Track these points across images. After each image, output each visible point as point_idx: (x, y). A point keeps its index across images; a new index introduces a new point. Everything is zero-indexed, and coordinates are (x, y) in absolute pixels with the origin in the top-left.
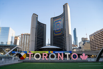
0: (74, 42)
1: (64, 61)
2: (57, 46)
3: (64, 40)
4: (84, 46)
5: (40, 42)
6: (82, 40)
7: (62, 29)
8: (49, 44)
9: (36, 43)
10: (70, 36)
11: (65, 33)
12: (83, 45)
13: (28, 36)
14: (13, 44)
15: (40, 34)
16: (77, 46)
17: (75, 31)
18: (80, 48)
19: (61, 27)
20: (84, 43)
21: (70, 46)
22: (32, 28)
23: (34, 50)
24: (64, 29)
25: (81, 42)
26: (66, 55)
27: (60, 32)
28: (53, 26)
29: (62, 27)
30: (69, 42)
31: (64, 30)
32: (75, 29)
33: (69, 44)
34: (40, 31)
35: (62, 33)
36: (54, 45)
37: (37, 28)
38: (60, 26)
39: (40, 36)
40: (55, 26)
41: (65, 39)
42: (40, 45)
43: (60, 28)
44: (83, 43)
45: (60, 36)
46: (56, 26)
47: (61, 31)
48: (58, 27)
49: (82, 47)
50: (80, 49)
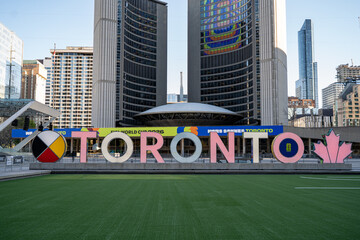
0: (301, 84)
1: (238, 167)
2: (219, 105)
3: (251, 77)
4: (346, 104)
5: (139, 88)
6: (339, 77)
7: (243, 23)
8: (185, 96)
9: (121, 91)
10: (278, 57)
11: (254, 42)
12: (344, 97)
13: (85, 58)
14: (16, 96)
15: (140, 47)
16: (314, 103)
17: (306, 35)
18: (328, 112)
19: (237, 15)
20: (350, 91)
21: (275, 105)
22: (101, 20)
23: (114, 121)
24: (250, 26)
25: (333, 85)
26: (249, 141)
27: (234, 40)
28: (202, 12)
29: (243, 17)
30: (274, 86)
31: (253, 28)
32: (308, 22)
33: (275, 96)
34: (140, 33)
35: (243, 44)
36: (203, 100)
37: (123, 22)
38: (231, 10)
39: (139, 60)
40: (208, 11)
41: (254, 72)
42: (139, 102)
43: (231, 17)
44: (341, 88)
45: (231, 56)
46: (215, 10)
47: (237, 32)
48: (223, 13)
49: (335, 109)
50: (327, 118)
